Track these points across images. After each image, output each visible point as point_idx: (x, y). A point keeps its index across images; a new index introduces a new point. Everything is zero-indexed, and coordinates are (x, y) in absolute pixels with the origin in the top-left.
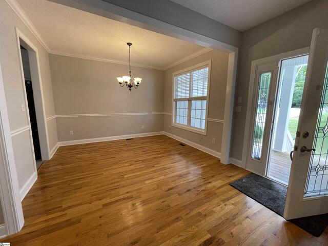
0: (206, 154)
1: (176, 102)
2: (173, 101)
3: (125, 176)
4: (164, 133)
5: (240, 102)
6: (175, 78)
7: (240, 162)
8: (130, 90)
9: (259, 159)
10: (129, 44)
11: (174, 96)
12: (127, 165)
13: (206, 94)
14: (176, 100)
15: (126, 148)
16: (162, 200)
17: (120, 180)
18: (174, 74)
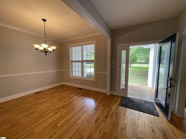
0: (97, 92)
1: (72, 63)
2: (70, 62)
3: (58, 125)
4: (63, 83)
5: (113, 63)
6: (70, 48)
7: (115, 92)
8: (46, 55)
9: (124, 89)
10: (44, 20)
11: (71, 59)
12: (52, 114)
13: (93, 59)
14: (72, 62)
15: (40, 101)
16: (98, 131)
17: (55, 130)
18: (69, 45)
